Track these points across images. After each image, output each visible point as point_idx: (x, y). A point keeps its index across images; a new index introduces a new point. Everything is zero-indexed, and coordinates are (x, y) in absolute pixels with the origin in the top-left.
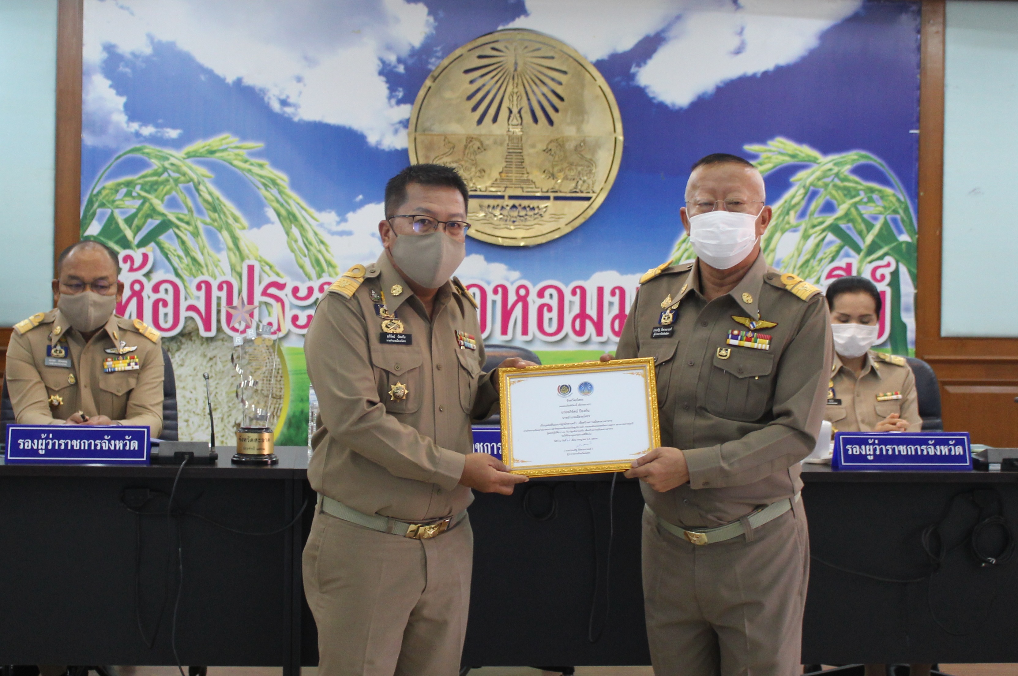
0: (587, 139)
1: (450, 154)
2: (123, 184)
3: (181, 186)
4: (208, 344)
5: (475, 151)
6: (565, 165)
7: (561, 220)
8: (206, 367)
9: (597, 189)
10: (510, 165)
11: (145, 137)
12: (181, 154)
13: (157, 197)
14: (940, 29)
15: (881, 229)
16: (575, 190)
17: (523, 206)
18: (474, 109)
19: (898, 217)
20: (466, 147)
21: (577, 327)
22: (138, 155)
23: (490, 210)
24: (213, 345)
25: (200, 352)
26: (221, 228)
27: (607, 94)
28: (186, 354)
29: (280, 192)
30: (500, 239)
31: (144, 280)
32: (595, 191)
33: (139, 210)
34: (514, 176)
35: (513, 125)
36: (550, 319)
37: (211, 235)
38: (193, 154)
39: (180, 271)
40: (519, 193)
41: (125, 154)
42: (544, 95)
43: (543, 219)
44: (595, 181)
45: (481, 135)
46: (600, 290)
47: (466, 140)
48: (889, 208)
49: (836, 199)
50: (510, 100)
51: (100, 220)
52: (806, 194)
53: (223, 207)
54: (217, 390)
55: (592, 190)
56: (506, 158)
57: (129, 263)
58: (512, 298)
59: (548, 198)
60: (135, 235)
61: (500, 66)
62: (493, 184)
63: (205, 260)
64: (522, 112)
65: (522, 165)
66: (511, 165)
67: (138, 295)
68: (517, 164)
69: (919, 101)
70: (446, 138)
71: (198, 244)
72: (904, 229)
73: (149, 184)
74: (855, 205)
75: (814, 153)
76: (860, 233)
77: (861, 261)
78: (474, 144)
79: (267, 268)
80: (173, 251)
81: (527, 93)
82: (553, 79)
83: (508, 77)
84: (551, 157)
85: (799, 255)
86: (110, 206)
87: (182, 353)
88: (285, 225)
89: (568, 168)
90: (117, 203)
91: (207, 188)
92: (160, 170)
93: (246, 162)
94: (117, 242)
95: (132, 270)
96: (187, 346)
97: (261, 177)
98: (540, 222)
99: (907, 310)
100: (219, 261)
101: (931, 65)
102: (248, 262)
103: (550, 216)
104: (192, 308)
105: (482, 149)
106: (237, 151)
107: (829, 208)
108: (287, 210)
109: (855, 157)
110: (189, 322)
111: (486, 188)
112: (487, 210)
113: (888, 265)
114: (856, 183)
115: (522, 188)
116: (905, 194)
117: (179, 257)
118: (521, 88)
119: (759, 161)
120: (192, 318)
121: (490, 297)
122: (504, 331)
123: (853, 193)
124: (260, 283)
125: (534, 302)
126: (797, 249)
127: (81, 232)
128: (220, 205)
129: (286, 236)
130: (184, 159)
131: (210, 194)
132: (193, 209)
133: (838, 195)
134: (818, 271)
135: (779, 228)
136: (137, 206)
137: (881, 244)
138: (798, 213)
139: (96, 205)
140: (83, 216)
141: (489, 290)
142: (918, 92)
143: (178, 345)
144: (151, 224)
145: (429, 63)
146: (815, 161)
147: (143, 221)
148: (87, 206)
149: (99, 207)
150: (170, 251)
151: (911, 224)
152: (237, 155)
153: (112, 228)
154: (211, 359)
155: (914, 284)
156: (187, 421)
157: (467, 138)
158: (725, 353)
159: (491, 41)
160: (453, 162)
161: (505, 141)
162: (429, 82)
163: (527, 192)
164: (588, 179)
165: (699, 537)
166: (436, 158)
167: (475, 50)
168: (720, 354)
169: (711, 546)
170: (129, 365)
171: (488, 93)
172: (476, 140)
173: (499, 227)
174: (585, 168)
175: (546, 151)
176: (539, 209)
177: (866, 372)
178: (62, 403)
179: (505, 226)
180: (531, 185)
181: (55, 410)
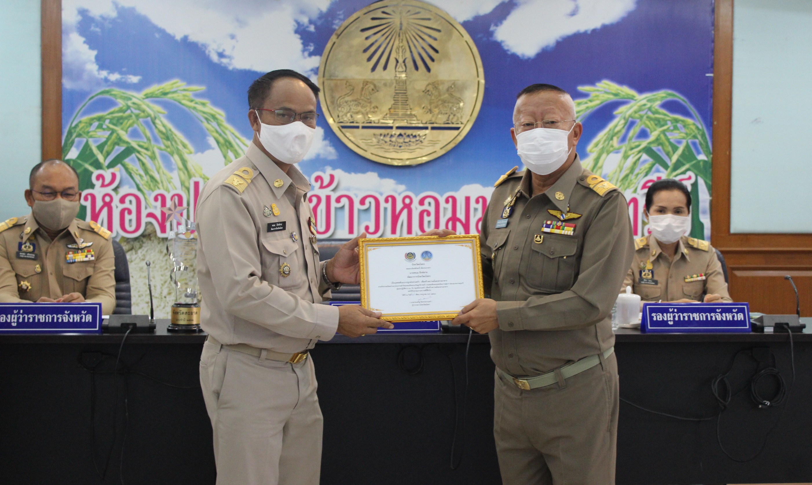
0: (456, 82)
1: (351, 94)
2: (95, 118)
3: (141, 120)
4: (163, 243)
5: (370, 92)
6: (440, 102)
7: (437, 145)
8: (162, 261)
9: (464, 121)
10: (397, 103)
11: (112, 82)
12: (141, 95)
13: (122, 129)
15: (684, 150)
16: (447, 122)
17: (407, 134)
18: (369, 59)
19: (697, 141)
20: (363, 88)
21: (450, 227)
22: (107, 96)
25: (157, 250)
26: (173, 153)
27: (471, 46)
28: (147, 251)
29: (219, 125)
30: (389, 160)
31: (113, 194)
32: (463, 122)
33: (108, 139)
34: (400, 111)
35: (399, 72)
36: (429, 222)
37: (166, 159)
38: (150, 95)
39: (141, 187)
40: (404, 124)
41: (97, 95)
42: (423, 48)
43: (423, 144)
44: (463, 114)
45: (374, 80)
46: (468, 199)
47: (363, 84)
48: (690, 134)
49: (649, 128)
50: (396, 52)
51: (77, 147)
52: (625, 124)
53: (174, 136)
55: (460, 121)
56: (394, 98)
57: (101, 181)
58: (399, 205)
59: (426, 128)
60: (105, 158)
61: (389, 25)
62: (384, 117)
63: (160, 177)
64: (406, 61)
65: (406, 103)
67: (108, 205)
68: (403, 101)
69: (713, 51)
70: (347, 82)
71: (155, 165)
72: (701, 150)
73: (116, 119)
74: (664, 132)
75: (632, 92)
76: (668, 154)
78: (369, 86)
80: (136, 171)
81: (409, 46)
82: (430, 36)
83: (395, 35)
84: (429, 97)
85: (621, 171)
86: (85, 136)
87: (143, 250)
88: (223, 150)
89: (442, 105)
90: (91, 134)
91: (161, 122)
92: (124, 108)
93: (192, 101)
94: (91, 164)
95: (103, 186)
96: (148, 245)
97: (204, 113)
98: (421, 147)
99: (704, 212)
100: (172, 178)
101: (722, 23)
102: (194, 179)
103: (429, 142)
104: (150, 215)
105: (376, 91)
106: (185, 93)
107: (643, 134)
108: (224, 138)
109: (664, 95)
110: (149, 226)
111: (379, 120)
112: (379, 137)
113: (690, 178)
114: (665, 115)
115: (407, 120)
116: (703, 123)
117: (140, 176)
118: (405, 43)
119: (590, 98)
120: (150, 223)
121: (383, 205)
122: (394, 231)
123: (662, 123)
125: (416, 209)
126: (619, 166)
127: (63, 156)
128: (172, 135)
129: (223, 159)
130: (144, 99)
131: (164, 126)
132: (151, 138)
133: (651, 124)
134: (635, 183)
135: (605, 150)
136: (107, 136)
137: (684, 162)
138: (620, 139)
139: (74, 135)
140: (64, 145)
141: (382, 200)
142: (713, 44)
143: (141, 245)
144: (118, 150)
145: (334, 24)
146: (632, 98)
147: (112, 147)
148: (67, 136)
149: (77, 136)
150: (133, 171)
151: (707, 146)
152: (184, 96)
153: (87, 153)
154: (166, 254)
155: (709, 193)
156: (148, 303)
157: (364, 82)
158: (539, 239)
159: (382, 6)
160: (353, 101)
161: (393, 84)
162: (333, 38)
163: (411, 123)
164: (457, 113)
165: (524, 384)
166: (340, 97)
167: (370, 13)
168: (536, 240)
169: (533, 391)
170: (86, 257)
171: (379, 47)
172: (370, 84)
173: (389, 151)
174: (455, 104)
175: (425, 92)
176: (420, 137)
177: (678, 257)
178: (30, 288)
179: (393, 150)
180: (414, 118)
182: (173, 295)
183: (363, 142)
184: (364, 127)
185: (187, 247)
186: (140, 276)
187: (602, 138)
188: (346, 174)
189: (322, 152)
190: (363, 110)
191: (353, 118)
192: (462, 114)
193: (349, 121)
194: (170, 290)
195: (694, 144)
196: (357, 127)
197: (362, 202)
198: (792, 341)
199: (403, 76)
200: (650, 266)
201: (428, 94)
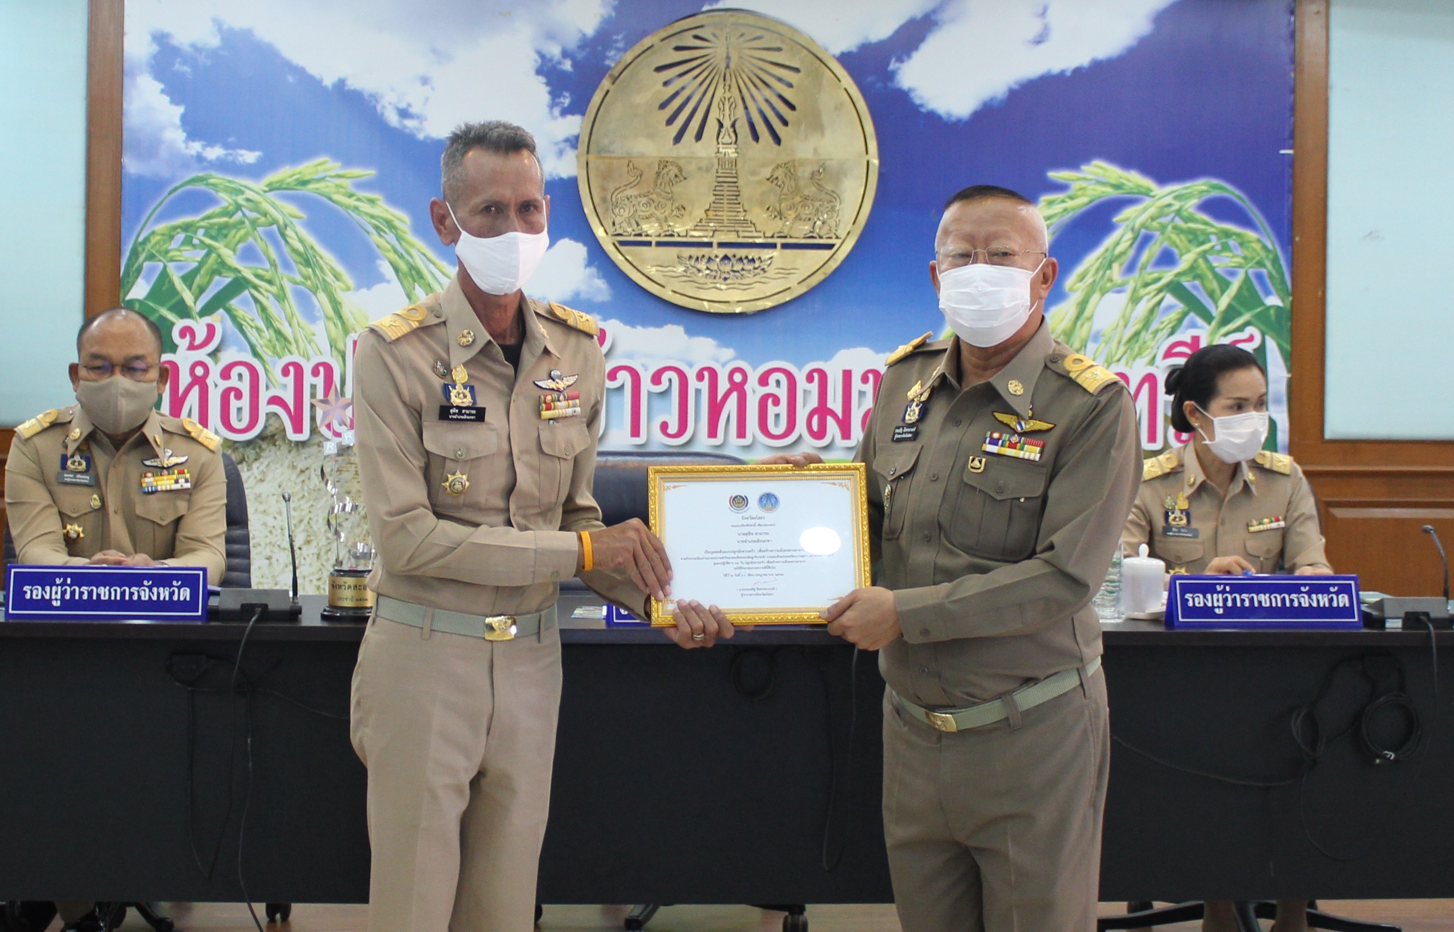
0: (828, 163)
1: (635, 185)
2: (179, 227)
3: (260, 229)
4: (298, 450)
5: (671, 181)
7: (792, 277)
9: (842, 233)
10: (719, 199)
11: (210, 162)
12: (260, 185)
13: (227, 246)
14: (1322, 8)
15: (1240, 289)
16: (811, 235)
17: (738, 257)
18: (670, 121)
19: (1264, 271)
20: (658, 174)
21: (815, 427)
22: (200, 187)
23: (693, 262)
24: (305, 452)
25: (287, 463)
26: (317, 289)
27: (855, 100)
28: (268, 465)
29: (399, 238)
30: (705, 303)
31: (209, 361)
32: (839, 236)
33: (202, 264)
34: (725, 215)
35: (723, 144)
36: (777, 416)
37: (303, 299)
38: (278, 185)
39: (259, 350)
40: (732, 238)
41: (181, 186)
42: (767, 101)
43: (766, 275)
44: (840, 221)
45: (678, 158)
46: (847, 375)
47: (659, 165)
48: (1253, 258)
49: (1177, 247)
50: (720, 109)
51: (147, 279)
52: (1135, 239)
53: (318, 259)
54: (311, 516)
55: (835, 234)
56: (715, 190)
57: (188, 337)
58: (723, 386)
59: (773, 246)
60: (197, 299)
62: (697, 226)
63: (293, 333)
64: (737, 125)
65: (736, 199)
66: (722, 199)
67: (200, 382)
68: (731, 198)
69: (1293, 109)
70: (630, 162)
71: (284, 311)
72: (1272, 289)
73: (216, 227)
74: (1204, 255)
75: (1146, 182)
76: (1211, 295)
77: (1213, 333)
78: (670, 170)
80: (250, 322)
81: (743, 99)
82: (780, 80)
83: (717, 77)
84: (778, 188)
85: (1125, 326)
86: (161, 258)
87: (262, 463)
88: (406, 284)
89: (801, 204)
90: (172, 254)
91: (296, 233)
92: (231, 208)
93: (351, 196)
94: (171, 309)
95: (192, 347)
96: (270, 454)
97: (373, 217)
98: (762, 280)
99: (1277, 401)
100: (314, 335)
101: (1310, 58)
103: (777, 271)
104: (275, 400)
105: (682, 178)
106: (338, 181)
107: (1167, 259)
108: (408, 263)
109: (1204, 188)
110: (272, 420)
111: (687, 231)
112: (688, 262)
113: (1251, 339)
114: (1206, 223)
115: (737, 232)
116: (1273, 238)
117: (258, 330)
118: (735, 92)
119: (1070, 193)
120: (276, 415)
121: (693, 384)
122: (713, 433)
125: (754, 392)
126: (1124, 316)
127: (121, 295)
128: (315, 257)
130: (265, 192)
131: (301, 241)
132: (278, 262)
133: (1180, 240)
134: (1152, 348)
135: (1099, 288)
136: (199, 259)
137: (1241, 309)
138: (1124, 266)
139: (142, 257)
140: (124, 273)
141: (691, 376)
142: (1292, 97)
143: (257, 453)
144: (218, 284)
145: (607, 58)
146: (1147, 193)
147: (207, 279)
148: (130, 259)
149: (147, 259)
150: (245, 321)
151: (1283, 282)
152: (338, 186)
153: (164, 288)
154: (302, 471)
155: (1287, 366)
156: (269, 558)
157: (660, 162)
158: (978, 464)
159: (693, 26)
160: (640, 196)
161: (713, 166)
162: (606, 84)
163: (744, 237)
164: (830, 219)
165: (944, 721)
166: (616, 190)
167: (671, 38)
168: (972, 465)
169: (962, 733)
170: (177, 482)
171: (688, 99)
172: (672, 165)
173: (705, 286)
174: (826, 203)
175: (771, 180)
176: (761, 262)
177: (1237, 488)
178: (82, 535)
179: (713, 285)
180: (751, 227)
181: (72, 545)
182: (314, 544)
183: (657, 271)
184: (659, 244)
185: (340, 458)
186: (256, 510)
187: (1092, 265)
188: (628, 328)
189: (583, 288)
190: (657, 213)
191: (639, 228)
192: (837, 220)
193: (633, 233)
194: (309, 536)
195: (1259, 277)
196: (649, 244)
197: (656, 379)
198: (1434, 644)
199: (731, 152)
200: (1184, 505)
201: (776, 184)
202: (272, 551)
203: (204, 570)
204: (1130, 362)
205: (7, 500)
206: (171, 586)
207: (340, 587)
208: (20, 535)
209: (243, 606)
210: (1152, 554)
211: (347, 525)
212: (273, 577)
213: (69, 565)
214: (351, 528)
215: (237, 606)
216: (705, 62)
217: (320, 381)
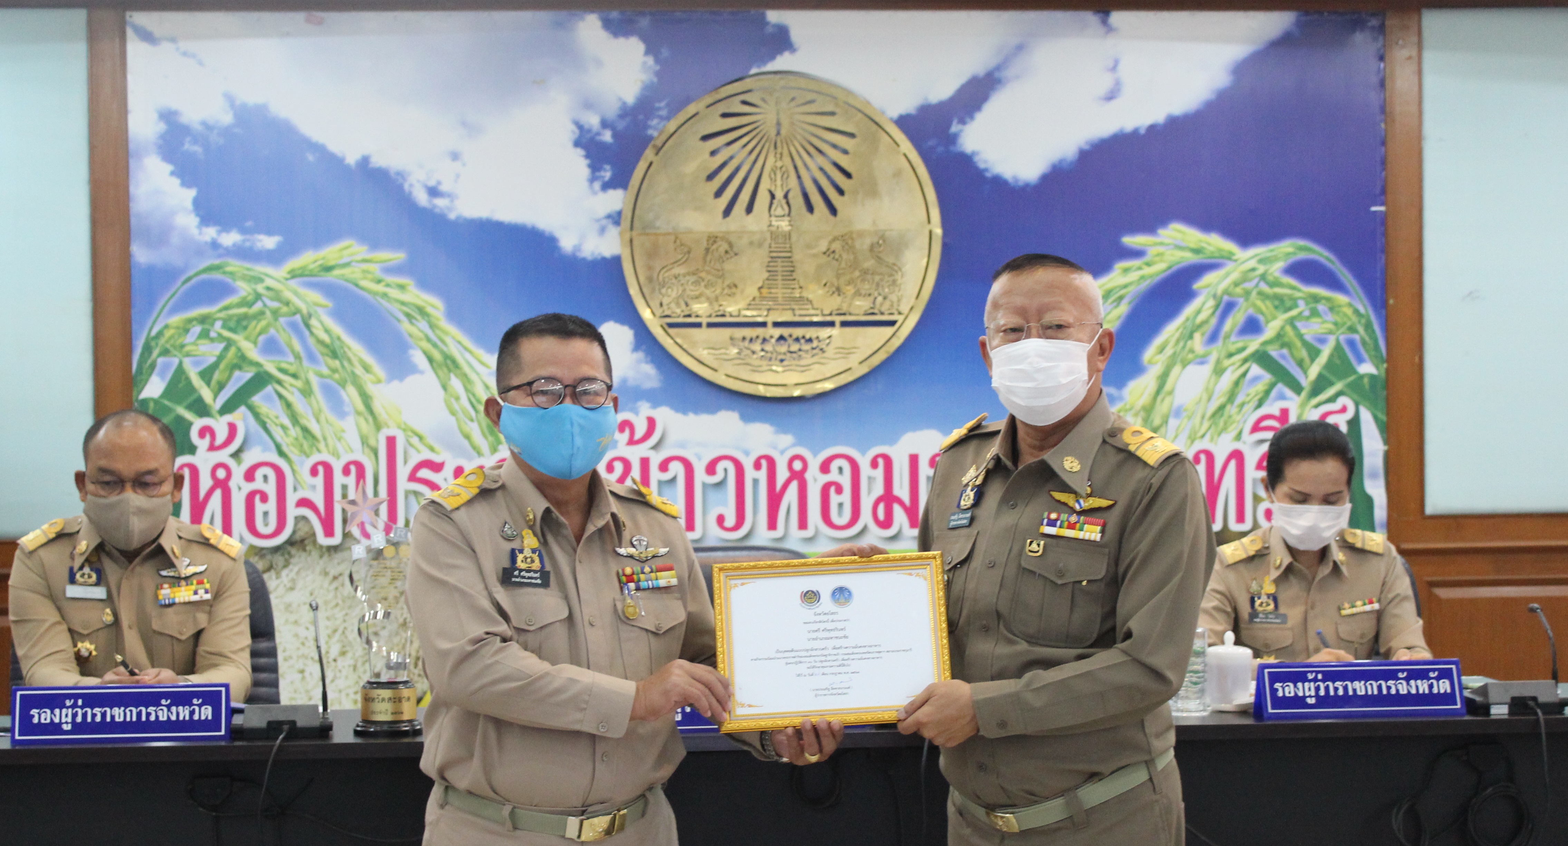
0: (887, 234)
1: (684, 262)
2: (195, 319)
3: (282, 320)
4: (330, 555)
5: (721, 257)
6: (857, 273)
7: (852, 356)
8: (328, 591)
9: (905, 309)
10: (773, 276)
12: (282, 272)
13: (247, 338)
14: (1414, 53)
15: (1331, 356)
16: (872, 311)
17: (795, 336)
18: (718, 194)
19: (1356, 337)
20: (707, 250)
21: (881, 514)
22: (217, 276)
23: (746, 343)
24: (339, 556)
25: (318, 569)
26: (345, 381)
27: (915, 165)
28: (298, 573)
29: (432, 326)
30: (762, 387)
31: (231, 463)
32: (902, 311)
33: (220, 358)
34: (780, 292)
35: (776, 216)
36: (841, 505)
37: (330, 393)
38: (300, 272)
39: (285, 448)
40: (787, 317)
41: (197, 274)
42: (822, 169)
43: (825, 355)
44: (902, 296)
45: (728, 233)
46: (914, 460)
47: (708, 241)
48: (1344, 324)
49: (1262, 313)
50: (771, 179)
51: (162, 375)
52: (1217, 306)
53: (346, 350)
54: (346, 625)
55: (897, 310)
56: (768, 266)
57: (208, 438)
58: (782, 475)
59: (831, 324)
60: (216, 396)
61: (755, 127)
62: (750, 305)
63: (322, 430)
64: (790, 196)
65: (791, 275)
66: (776, 275)
67: (223, 485)
68: (785, 274)
69: (1384, 162)
70: (677, 238)
71: (311, 407)
72: (1365, 356)
73: (235, 319)
74: (1291, 322)
75: (1228, 246)
76: (1300, 364)
77: (1303, 405)
78: (720, 246)
79: (415, 441)
80: (274, 419)
81: (796, 168)
82: (835, 146)
83: (767, 145)
84: (834, 262)
85: (1209, 399)
86: (176, 353)
87: (291, 570)
88: (441, 374)
89: (861, 278)
90: (188, 348)
91: (322, 323)
92: (251, 298)
93: (379, 281)
94: (189, 408)
95: (212, 448)
96: (299, 559)
97: (403, 303)
98: (822, 361)
99: (1374, 476)
100: (343, 431)
101: (1400, 107)
102: (386, 432)
103: (836, 351)
104: (304, 503)
105: (732, 254)
106: (365, 266)
107: (1252, 326)
108: (442, 352)
109: (1290, 250)
110: (301, 524)
111: (739, 311)
112: (741, 343)
113: (1344, 410)
114: (1293, 288)
115: (793, 310)
116: (1366, 302)
117: (284, 428)
118: (787, 160)
119: (1146, 259)
120: (304, 518)
121: (750, 474)
122: (772, 525)
123: (1288, 304)
124: (405, 462)
125: (815, 480)
126: (1207, 389)
127: (135, 393)
128: (342, 348)
129: (442, 392)
130: (287, 279)
131: (327, 331)
132: (302, 354)
133: (1265, 307)
134: (1239, 422)
135: (1180, 359)
136: (217, 352)
137: (1333, 378)
138: (1207, 336)
139: (155, 353)
140: (137, 369)
141: (748, 464)
142: (1383, 149)
143: (287, 560)
144: (239, 379)
146: (1229, 257)
147: (227, 374)
148: (142, 355)
149: (160, 355)
150: (269, 418)
151: (1377, 347)
152: (365, 272)
153: (181, 385)
154: (335, 578)
155: (1382, 437)
156: (302, 672)
157: (709, 238)
158: (1036, 547)
159: (740, 90)
160: (688, 274)
161: (765, 240)
162: (649, 154)
163: (801, 315)
164: (891, 293)
165: (1008, 820)
166: (664, 267)
167: (717, 105)
168: (1030, 548)
169: (1024, 834)
170: (196, 593)
171: (737, 169)
172: (722, 240)
173: (760, 369)
174: (886, 277)
175: (828, 253)
176: (820, 341)
177: (1325, 570)
178: (94, 653)
179: (768, 368)
180: (806, 304)
181: (84, 664)
182: (350, 655)
183: (709, 353)
184: (711, 325)
185: (375, 563)
186: (287, 621)
187: (1172, 336)
190: (708, 292)
191: (688, 308)
192: (899, 294)
193: (683, 314)
194: (344, 647)
197: (711, 469)
199: (784, 225)
200: (1270, 588)
201: (834, 258)
202: (305, 665)
203: (227, 686)
204: (1215, 437)
205: (11, 617)
206: (191, 704)
207: (373, 700)
208: (26, 656)
209: (270, 723)
210: (1238, 642)
211: (384, 633)
212: (307, 691)
213: (81, 685)
214: (390, 636)
215: (263, 724)
216: (755, 129)
217: (351, 480)
